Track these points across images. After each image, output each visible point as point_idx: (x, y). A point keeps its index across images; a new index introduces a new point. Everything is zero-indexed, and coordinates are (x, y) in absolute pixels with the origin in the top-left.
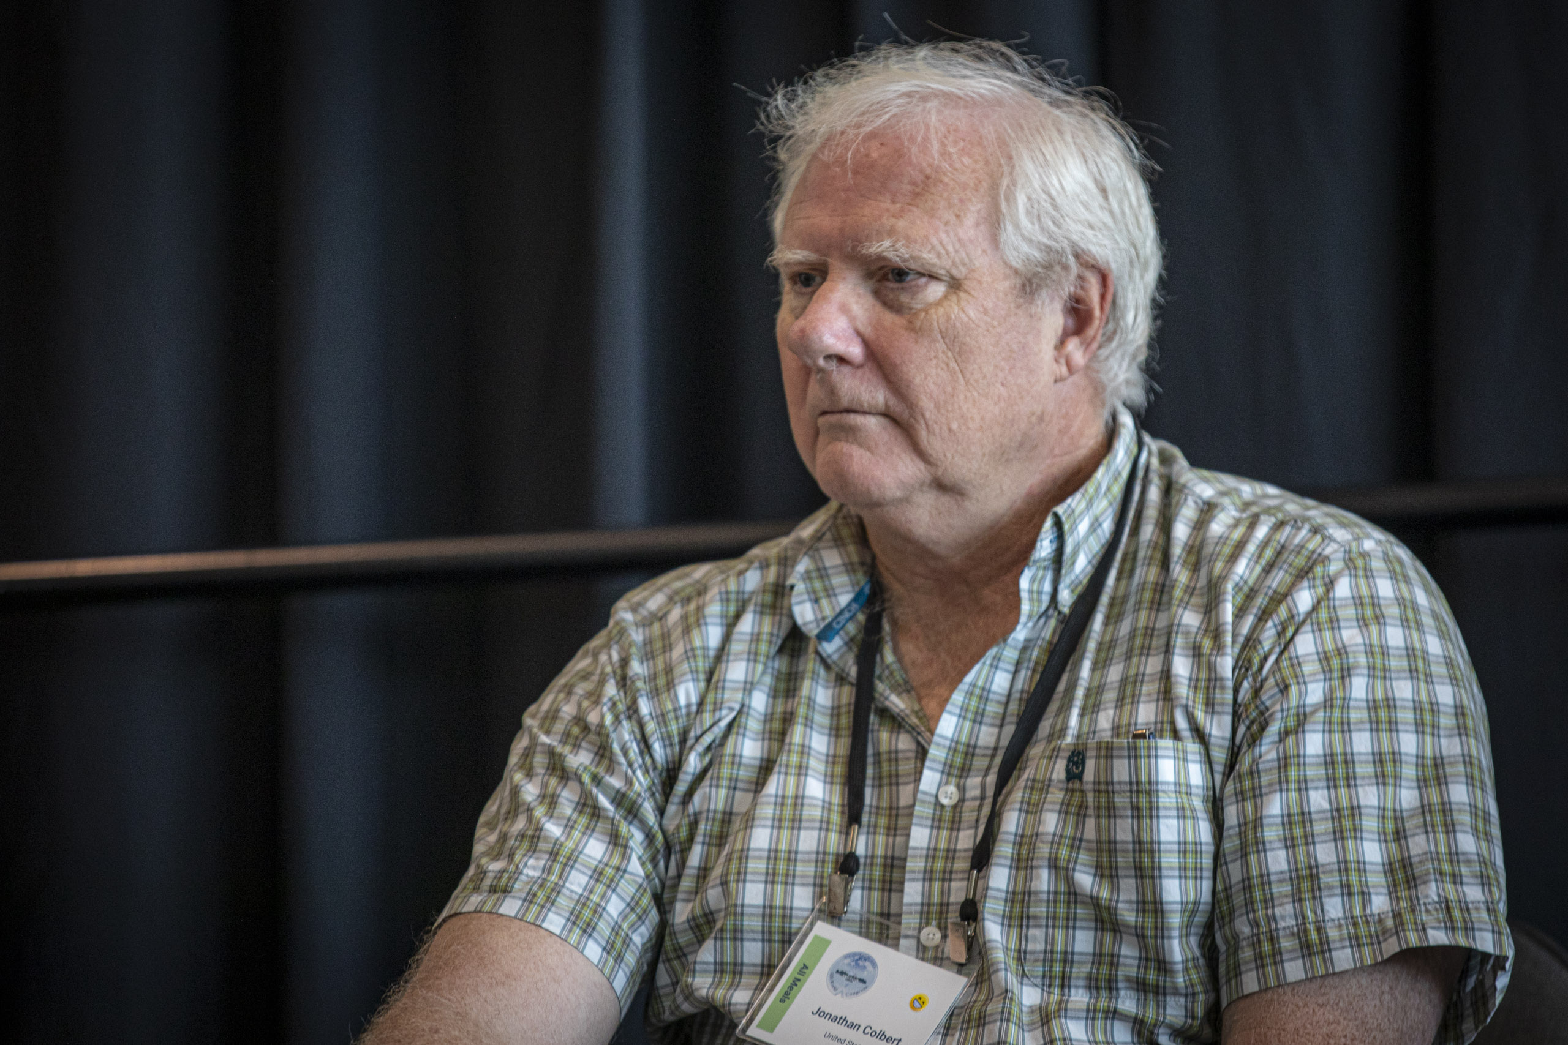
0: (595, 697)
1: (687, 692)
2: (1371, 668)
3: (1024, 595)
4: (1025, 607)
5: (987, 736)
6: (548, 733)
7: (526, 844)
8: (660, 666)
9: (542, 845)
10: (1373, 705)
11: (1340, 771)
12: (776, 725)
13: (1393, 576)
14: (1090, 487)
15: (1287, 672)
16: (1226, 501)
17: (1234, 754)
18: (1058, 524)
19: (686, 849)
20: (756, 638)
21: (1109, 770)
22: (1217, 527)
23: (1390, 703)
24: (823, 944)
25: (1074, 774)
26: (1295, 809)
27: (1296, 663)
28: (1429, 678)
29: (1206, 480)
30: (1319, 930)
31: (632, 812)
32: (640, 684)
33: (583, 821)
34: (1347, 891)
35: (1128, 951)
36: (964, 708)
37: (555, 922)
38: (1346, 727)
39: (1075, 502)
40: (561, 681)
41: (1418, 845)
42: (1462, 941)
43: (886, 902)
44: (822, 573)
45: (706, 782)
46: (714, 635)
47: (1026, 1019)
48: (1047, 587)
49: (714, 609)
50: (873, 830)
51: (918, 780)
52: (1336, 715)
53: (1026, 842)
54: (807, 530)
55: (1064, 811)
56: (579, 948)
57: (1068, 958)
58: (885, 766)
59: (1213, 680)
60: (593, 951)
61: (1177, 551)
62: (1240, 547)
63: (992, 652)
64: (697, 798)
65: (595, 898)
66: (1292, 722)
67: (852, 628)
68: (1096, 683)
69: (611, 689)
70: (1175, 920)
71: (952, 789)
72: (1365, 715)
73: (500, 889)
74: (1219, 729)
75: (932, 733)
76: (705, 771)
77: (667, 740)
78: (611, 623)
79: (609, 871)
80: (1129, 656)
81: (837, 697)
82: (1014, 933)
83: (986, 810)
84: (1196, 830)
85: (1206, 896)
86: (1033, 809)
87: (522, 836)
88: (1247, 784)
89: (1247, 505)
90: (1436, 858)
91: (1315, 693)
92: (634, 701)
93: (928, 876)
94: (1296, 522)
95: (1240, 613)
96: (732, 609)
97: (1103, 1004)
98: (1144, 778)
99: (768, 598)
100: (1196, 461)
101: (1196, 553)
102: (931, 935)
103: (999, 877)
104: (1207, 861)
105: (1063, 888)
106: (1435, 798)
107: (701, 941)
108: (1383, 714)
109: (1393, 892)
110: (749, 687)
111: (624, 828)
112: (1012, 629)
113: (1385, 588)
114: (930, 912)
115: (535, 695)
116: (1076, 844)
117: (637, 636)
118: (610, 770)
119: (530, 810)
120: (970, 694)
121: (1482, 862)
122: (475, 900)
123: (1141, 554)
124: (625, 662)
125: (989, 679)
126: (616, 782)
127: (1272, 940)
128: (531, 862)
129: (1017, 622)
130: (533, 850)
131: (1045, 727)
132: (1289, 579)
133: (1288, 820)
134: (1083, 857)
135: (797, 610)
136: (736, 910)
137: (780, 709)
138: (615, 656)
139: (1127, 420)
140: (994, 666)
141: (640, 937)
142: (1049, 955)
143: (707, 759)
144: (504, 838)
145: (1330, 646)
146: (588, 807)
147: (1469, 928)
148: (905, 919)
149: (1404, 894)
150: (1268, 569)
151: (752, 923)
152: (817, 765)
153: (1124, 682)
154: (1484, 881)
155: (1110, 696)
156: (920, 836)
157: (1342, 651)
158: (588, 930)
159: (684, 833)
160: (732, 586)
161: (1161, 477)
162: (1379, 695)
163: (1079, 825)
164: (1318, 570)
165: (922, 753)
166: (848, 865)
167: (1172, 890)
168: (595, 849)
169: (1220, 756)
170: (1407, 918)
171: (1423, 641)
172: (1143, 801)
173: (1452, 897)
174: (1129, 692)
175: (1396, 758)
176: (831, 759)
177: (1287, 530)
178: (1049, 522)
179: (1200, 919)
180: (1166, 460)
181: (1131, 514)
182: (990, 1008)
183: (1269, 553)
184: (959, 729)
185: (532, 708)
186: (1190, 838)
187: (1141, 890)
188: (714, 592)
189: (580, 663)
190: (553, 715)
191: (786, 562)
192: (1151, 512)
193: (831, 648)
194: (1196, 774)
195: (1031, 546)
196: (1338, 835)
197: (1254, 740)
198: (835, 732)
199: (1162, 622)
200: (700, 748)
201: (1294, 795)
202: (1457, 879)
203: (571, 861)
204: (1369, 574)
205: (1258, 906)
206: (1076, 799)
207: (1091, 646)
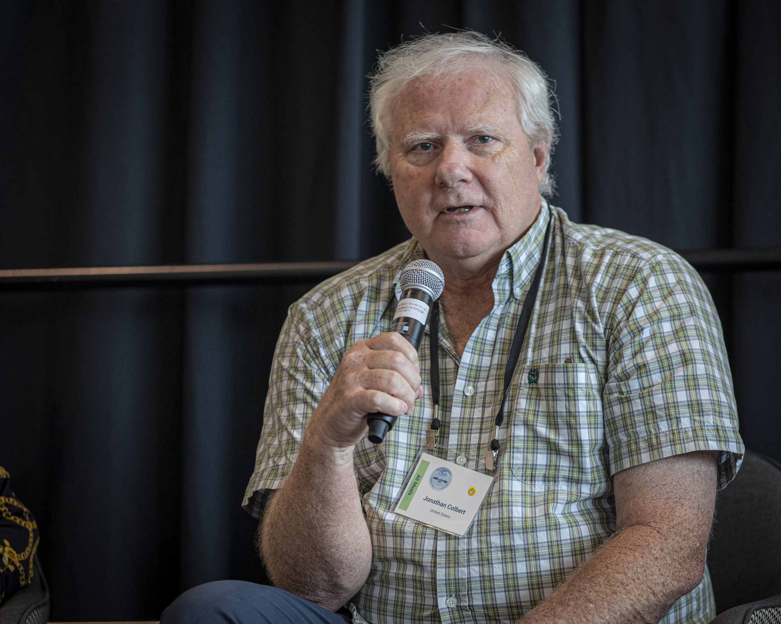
3: (497, 293)
4: (498, 298)
5: (486, 361)
13: (675, 270)
14: (526, 239)
16: (588, 242)
18: (509, 257)
20: (368, 313)
21: (553, 378)
25: (533, 380)
29: (578, 231)
32: (318, 341)
35: (564, 463)
39: (518, 247)
42: (723, 447)
48: (507, 287)
55: (529, 398)
57: (534, 466)
59: (595, 334)
62: (598, 266)
63: (485, 320)
68: (539, 335)
70: (588, 449)
71: (471, 388)
72: (672, 337)
74: (600, 357)
80: (555, 321)
84: (595, 405)
93: (460, 431)
98: (571, 381)
102: (461, 459)
104: (600, 420)
105: (531, 434)
108: (681, 334)
113: (672, 279)
114: (461, 449)
116: (536, 413)
120: (476, 342)
123: (557, 270)
125: (484, 335)
127: (636, 443)
129: (494, 306)
134: (540, 419)
140: (487, 327)
142: (525, 465)
145: (651, 311)
147: (726, 441)
150: (613, 278)
153: (553, 334)
155: (547, 341)
156: (456, 412)
157: (657, 312)
161: (560, 231)
162: (678, 326)
163: (537, 405)
164: (638, 275)
166: (435, 424)
167: (585, 434)
172: (571, 392)
174: (555, 339)
177: (620, 257)
178: (505, 256)
179: (599, 447)
183: (612, 270)
184: (472, 359)
186: (592, 409)
187: (570, 435)
195: (497, 268)
201: (645, 378)
204: (662, 272)
205: (629, 427)
206: (534, 391)
207: (535, 317)
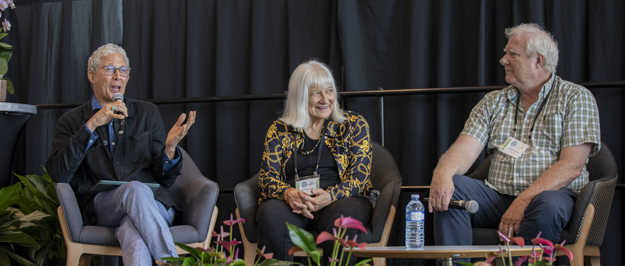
0: (482, 107)
1: (494, 107)
2: (584, 106)
3: (539, 96)
4: (539, 98)
5: (533, 114)
6: (475, 111)
7: (471, 126)
8: (490, 103)
9: (473, 126)
10: (584, 111)
11: (579, 119)
12: (505, 112)
13: (588, 94)
14: (549, 82)
15: (573, 106)
16: (566, 84)
17: (565, 116)
18: (544, 87)
19: (493, 127)
20: (503, 100)
21: (549, 118)
22: (565, 88)
23: (586, 111)
24: (510, 140)
25: (544, 119)
26: (572, 124)
27: (574, 105)
28: (591, 108)
29: (564, 82)
30: (574, 139)
31: (485, 122)
32: (488, 105)
33: (479, 123)
34: (578, 135)
35: (550, 142)
36: (531, 110)
37: (474, 136)
38: (580, 114)
39: (546, 84)
40: (477, 105)
41: (588, 129)
42: (593, 142)
43: (519, 135)
44: (512, 92)
45: (496, 118)
46: (498, 99)
47: (537, 150)
48: (542, 95)
49: (498, 96)
50: (518, 126)
51: (524, 119)
52: (579, 112)
53: (538, 128)
54: (510, 86)
55: (543, 124)
56: (477, 140)
57: (542, 143)
58: (520, 118)
59: (563, 107)
60: (479, 140)
61: (559, 90)
62: (568, 90)
63: (535, 103)
64: (495, 120)
65: (480, 133)
66: (573, 113)
67: (516, 99)
68: (548, 107)
69: (484, 106)
70: (557, 138)
71: (528, 121)
72: (583, 112)
73: (468, 132)
74: (564, 113)
75: (526, 113)
76: (496, 117)
77: (491, 113)
78: (484, 97)
79: (482, 130)
80: (552, 104)
81: (513, 108)
82: (536, 139)
83: (533, 123)
84: (560, 126)
85: (561, 135)
86: (539, 123)
87: (471, 125)
88: (567, 120)
89: (569, 85)
90: (590, 131)
91: (576, 109)
92: (487, 108)
93: (525, 132)
94: (576, 87)
95: (568, 98)
96: (500, 96)
97: (547, 149)
98: (553, 119)
99: (505, 95)
100: (563, 79)
101: (562, 91)
102: (525, 139)
103: (534, 132)
104: (561, 131)
105: (542, 134)
106: (591, 124)
107: (494, 139)
108: (585, 112)
109: (584, 135)
110: (502, 106)
111: (484, 124)
112: (537, 100)
113: (586, 96)
114: (525, 136)
115: (473, 107)
116: (544, 128)
117: (488, 99)
118: (483, 116)
119: (472, 121)
120: (531, 108)
121: (596, 132)
122: (464, 133)
123: (554, 91)
124: (486, 103)
125: (534, 107)
126: (484, 118)
127: (568, 140)
128: (472, 128)
129: (538, 99)
130: (472, 127)
131: (541, 113)
132: (574, 94)
133: (571, 125)
134: (545, 130)
135: (508, 97)
136: (499, 135)
137: (506, 110)
138: (485, 102)
139: (553, 74)
140: (535, 105)
141: (486, 138)
142: (540, 142)
143: (496, 116)
144: (469, 125)
145: (579, 103)
146: (480, 121)
147: (594, 140)
148: (522, 137)
149: (586, 136)
150: (572, 93)
151: (502, 137)
152: (511, 117)
153: (551, 107)
154: (596, 134)
155: (549, 109)
156: (524, 127)
157: (580, 104)
158: (479, 137)
159: (493, 125)
160: (500, 93)
161: (558, 81)
162: (585, 110)
163: (545, 125)
164: (578, 93)
165: (525, 116)
166: (515, 130)
167: (557, 134)
168: (480, 127)
169: (563, 117)
170: (586, 139)
171: (591, 103)
172: (553, 122)
173: (592, 136)
174: (552, 109)
175: (586, 118)
176: (513, 116)
177: (574, 88)
178: (543, 87)
179: (560, 138)
180: (558, 79)
181: (553, 86)
182: (532, 149)
183: (572, 91)
184: (530, 113)
185: (473, 108)
186: (559, 128)
187: (552, 134)
188: (498, 94)
189: (480, 103)
190: (476, 109)
191: (507, 90)
192: (556, 86)
193: (513, 102)
194: (560, 119)
195: (541, 90)
196: (578, 127)
197: (568, 115)
198: (513, 113)
199: (557, 100)
200: (495, 114)
201: (572, 122)
202: (593, 134)
203: (477, 128)
204: (584, 94)
205: (567, 136)
206: (545, 122)
207: (547, 103)
